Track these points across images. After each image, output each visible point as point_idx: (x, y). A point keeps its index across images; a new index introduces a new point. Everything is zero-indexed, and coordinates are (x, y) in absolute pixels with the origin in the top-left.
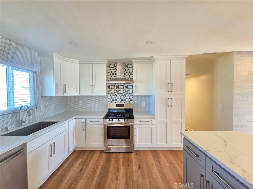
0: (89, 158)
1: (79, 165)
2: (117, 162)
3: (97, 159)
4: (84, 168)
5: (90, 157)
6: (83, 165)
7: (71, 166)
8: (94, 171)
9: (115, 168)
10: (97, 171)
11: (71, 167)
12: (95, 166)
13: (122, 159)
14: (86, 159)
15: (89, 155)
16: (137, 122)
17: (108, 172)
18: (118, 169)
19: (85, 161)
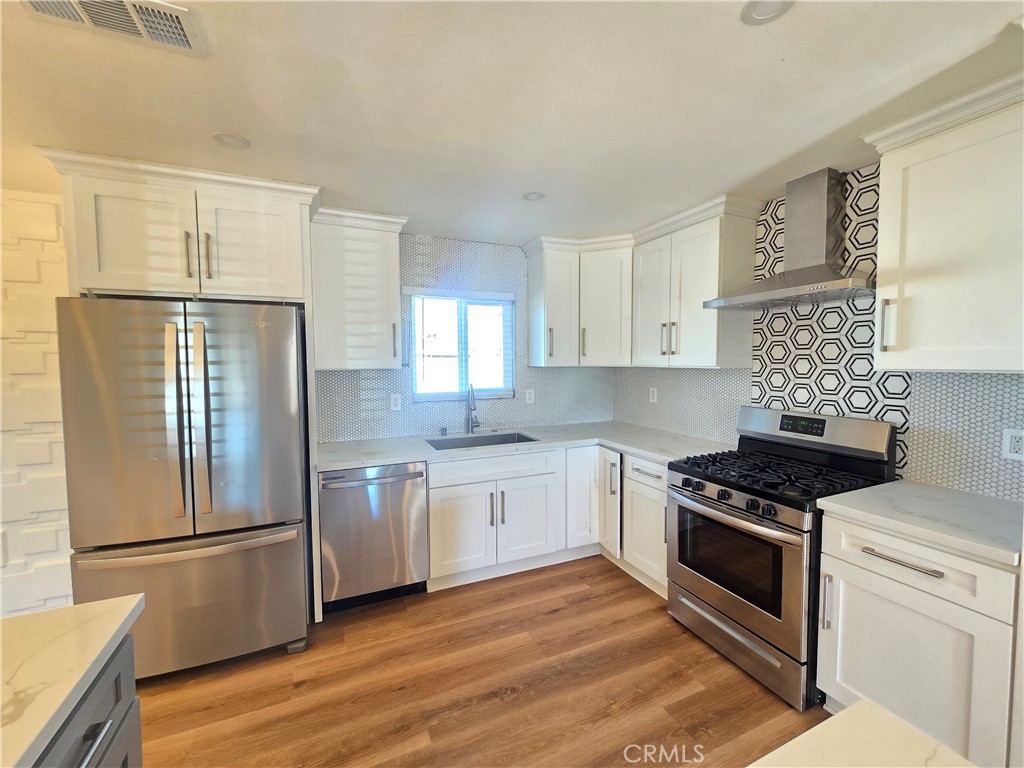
0: (606, 599)
1: (562, 597)
2: (668, 678)
3: (623, 616)
4: (566, 612)
5: (614, 596)
6: (572, 603)
7: (550, 586)
8: (576, 639)
9: (636, 685)
10: (578, 647)
11: (546, 588)
12: (590, 630)
13: (702, 688)
14: (596, 597)
15: (617, 591)
16: (843, 541)
17: (600, 676)
18: (640, 698)
19: (588, 599)
